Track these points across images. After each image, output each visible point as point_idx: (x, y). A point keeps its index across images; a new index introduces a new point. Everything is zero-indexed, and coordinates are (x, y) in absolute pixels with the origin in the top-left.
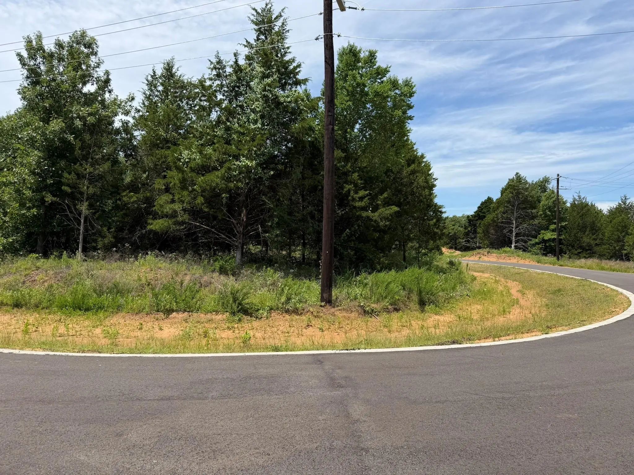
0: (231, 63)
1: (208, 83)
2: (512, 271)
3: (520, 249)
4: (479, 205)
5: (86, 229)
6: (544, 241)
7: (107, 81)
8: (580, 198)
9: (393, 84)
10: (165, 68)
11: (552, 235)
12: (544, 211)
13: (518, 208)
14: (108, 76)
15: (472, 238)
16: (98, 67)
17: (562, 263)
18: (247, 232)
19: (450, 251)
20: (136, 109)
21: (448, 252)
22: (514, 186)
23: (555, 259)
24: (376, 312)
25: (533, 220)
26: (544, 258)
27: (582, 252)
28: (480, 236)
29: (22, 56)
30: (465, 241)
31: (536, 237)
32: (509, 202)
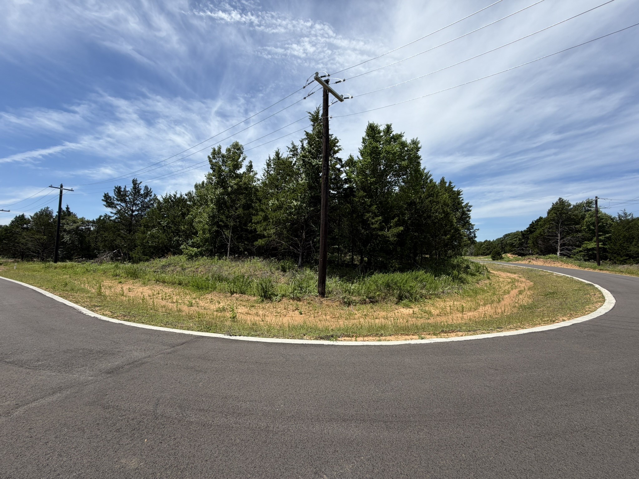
0: (300, 146)
3: (564, 256)
5: (231, 245)
6: (587, 250)
7: (251, 166)
9: (403, 144)
10: (276, 155)
12: (588, 226)
13: (563, 224)
15: (525, 248)
16: (244, 159)
17: (602, 268)
18: (305, 245)
22: (557, 208)
23: (596, 264)
25: (576, 234)
26: (587, 263)
28: (531, 246)
30: (520, 249)
31: (579, 246)
32: (554, 220)
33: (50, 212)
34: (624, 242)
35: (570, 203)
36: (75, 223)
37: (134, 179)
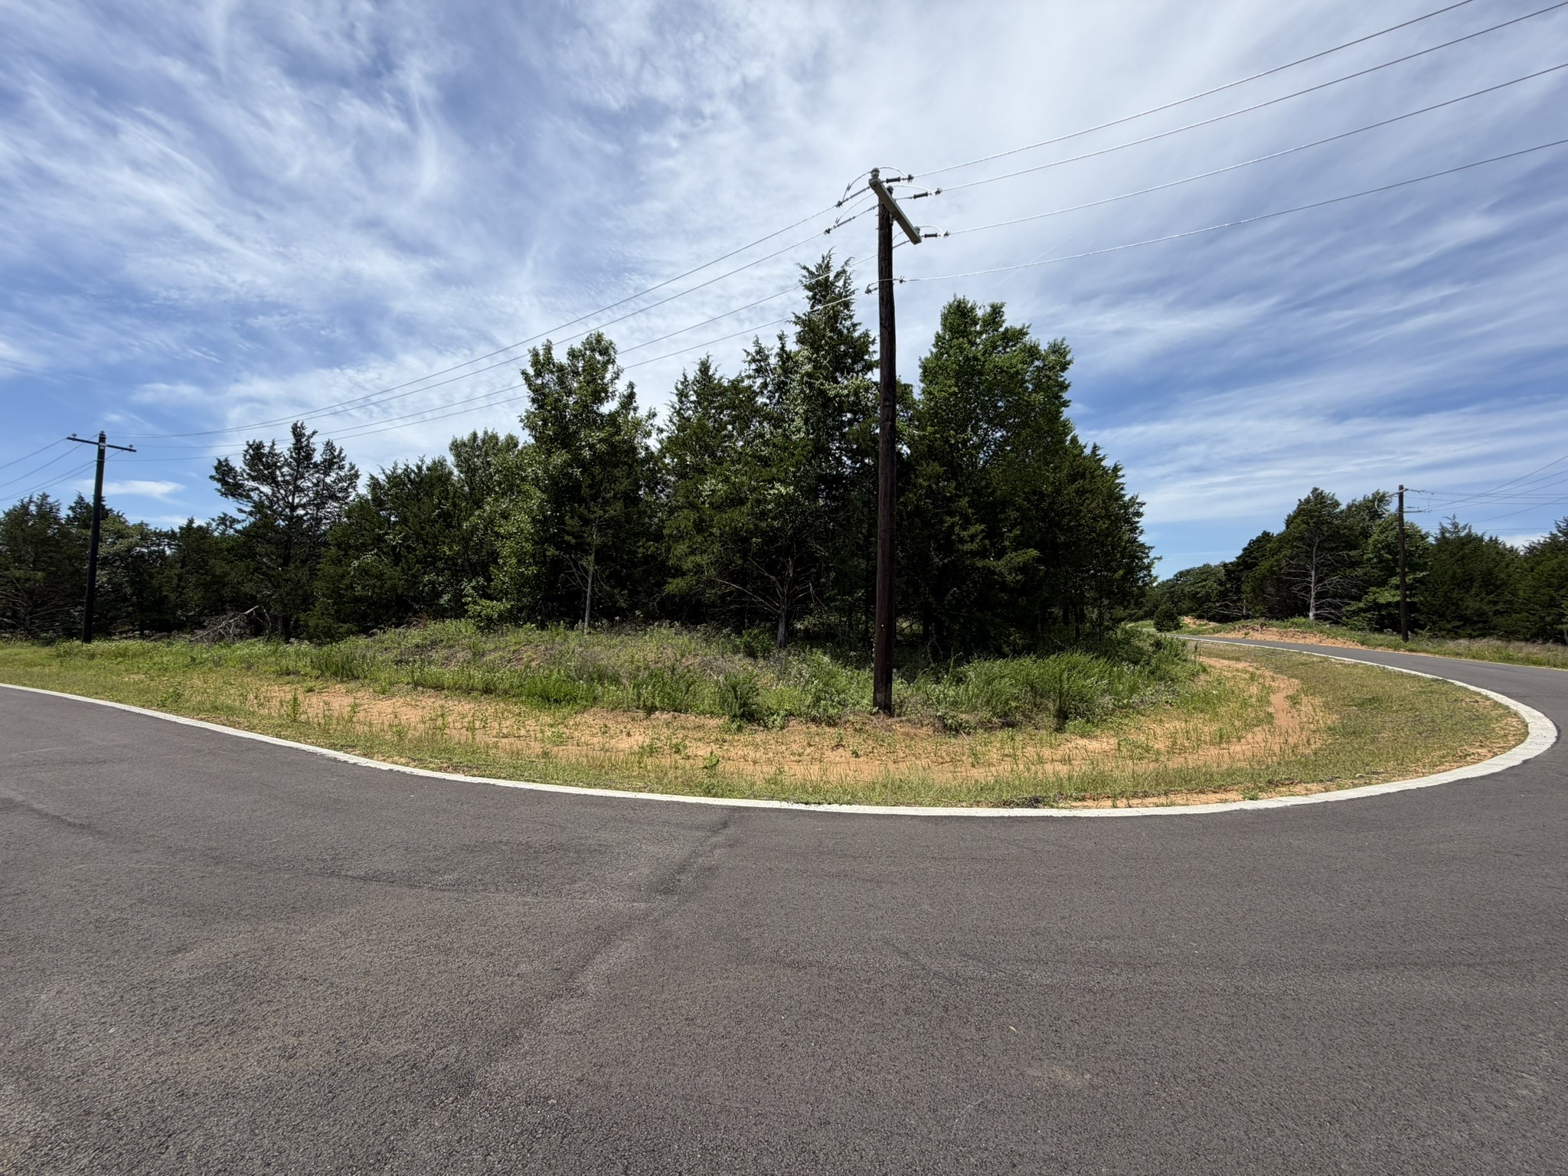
0: (776, 350)
1: (746, 383)
2: (1297, 658)
3: (1325, 620)
4: (1246, 545)
5: (593, 593)
6: (1377, 606)
7: (631, 396)
8: (1456, 527)
9: (1029, 352)
10: (700, 370)
11: (1394, 596)
12: (1377, 551)
13: (1320, 548)
14: (633, 388)
15: (1233, 601)
16: (617, 378)
17: (1413, 646)
18: (793, 592)
19: (1198, 622)
20: (658, 429)
21: (1194, 623)
22: (1310, 511)
23: (1399, 638)
24: (965, 728)
25: (1352, 569)
26: (1377, 636)
27: (1464, 625)
28: (1247, 598)
29: (526, 374)
30: (1221, 606)
31: (1359, 599)
32: (1301, 539)
33: (51, 509)
34: (1454, 589)
35: (1336, 501)
36: (122, 537)
37: (296, 424)
